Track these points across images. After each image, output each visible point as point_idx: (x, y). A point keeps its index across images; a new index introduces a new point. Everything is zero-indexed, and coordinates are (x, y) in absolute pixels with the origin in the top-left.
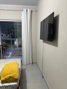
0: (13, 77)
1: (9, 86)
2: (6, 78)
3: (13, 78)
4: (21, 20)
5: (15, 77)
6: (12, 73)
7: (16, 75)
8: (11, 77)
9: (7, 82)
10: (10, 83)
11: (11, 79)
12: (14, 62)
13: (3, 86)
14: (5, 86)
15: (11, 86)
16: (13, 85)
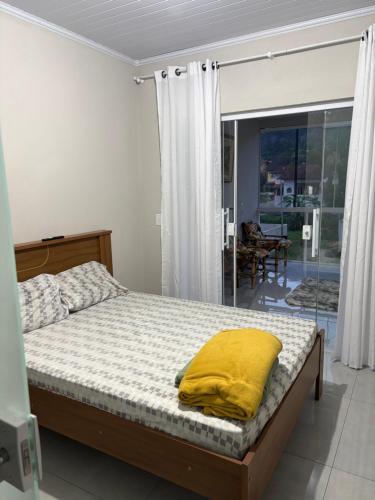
0: (227, 395)
1: (204, 427)
2: (197, 389)
3: (228, 399)
4: (352, 99)
5: (235, 397)
6: (228, 375)
7: (244, 389)
8: (217, 392)
9: (200, 409)
10: (212, 415)
11: (219, 401)
12: (258, 327)
13: (181, 418)
14: (188, 421)
15: (212, 430)
16: (221, 432)
